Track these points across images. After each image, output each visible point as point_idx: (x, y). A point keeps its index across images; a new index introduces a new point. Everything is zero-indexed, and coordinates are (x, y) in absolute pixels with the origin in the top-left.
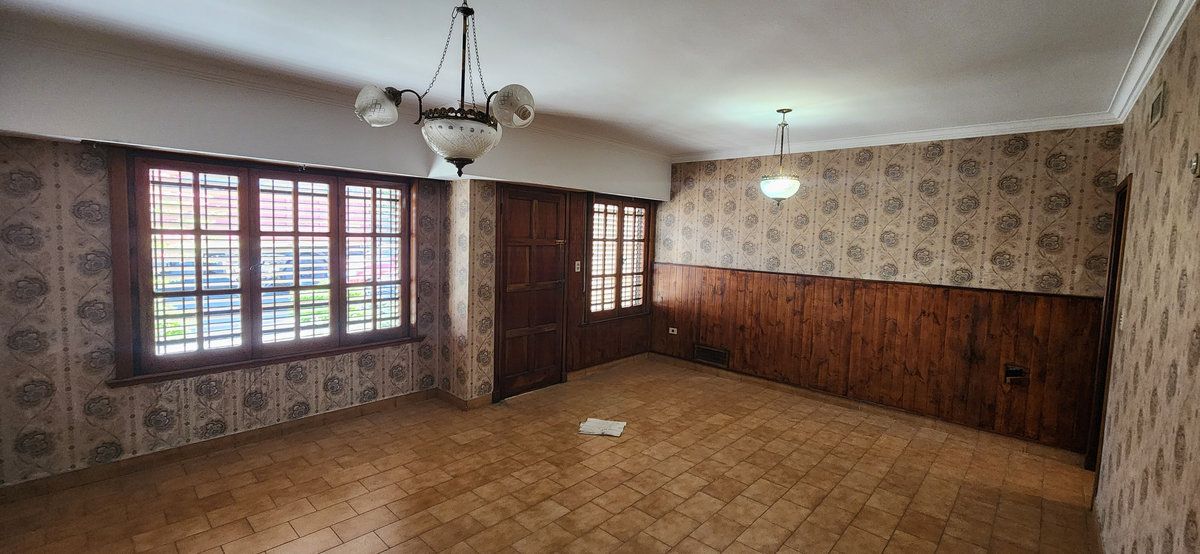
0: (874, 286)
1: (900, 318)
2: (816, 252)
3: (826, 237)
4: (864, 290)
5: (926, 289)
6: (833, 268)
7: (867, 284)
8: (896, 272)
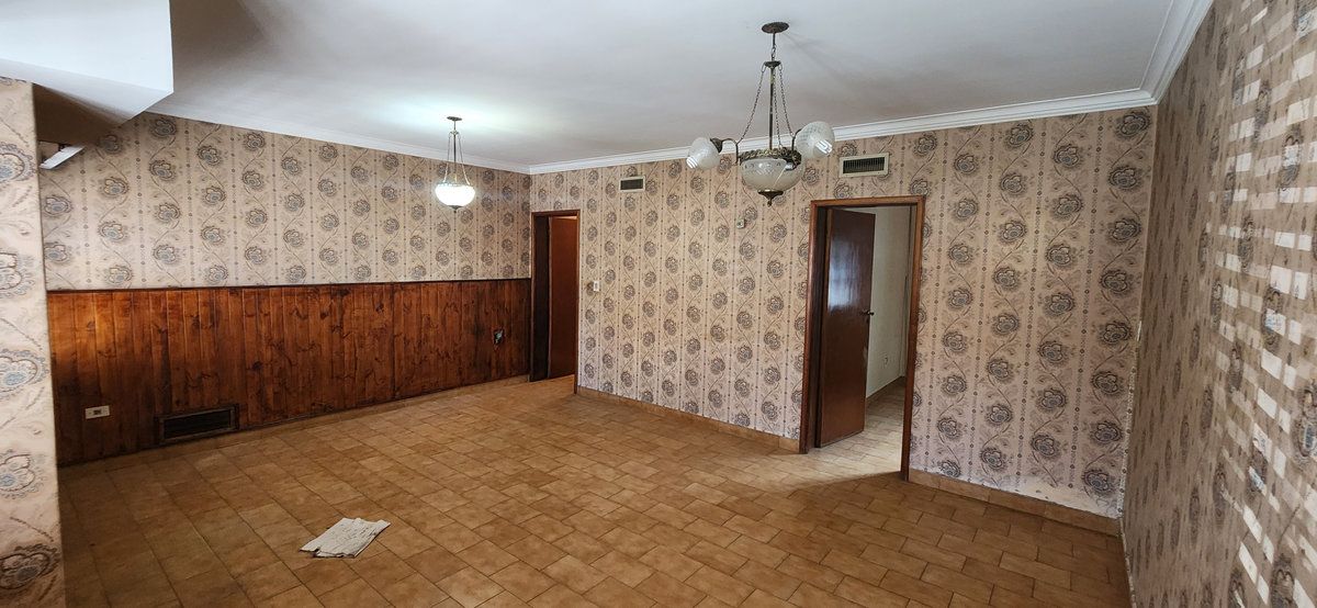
0: (410, 287)
1: (431, 312)
2: (351, 257)
3: (359, 240)
4: (402, 292)
5: (448, 284)
6: (369, 273)
7: (404, 285)
8: (424, 273)
